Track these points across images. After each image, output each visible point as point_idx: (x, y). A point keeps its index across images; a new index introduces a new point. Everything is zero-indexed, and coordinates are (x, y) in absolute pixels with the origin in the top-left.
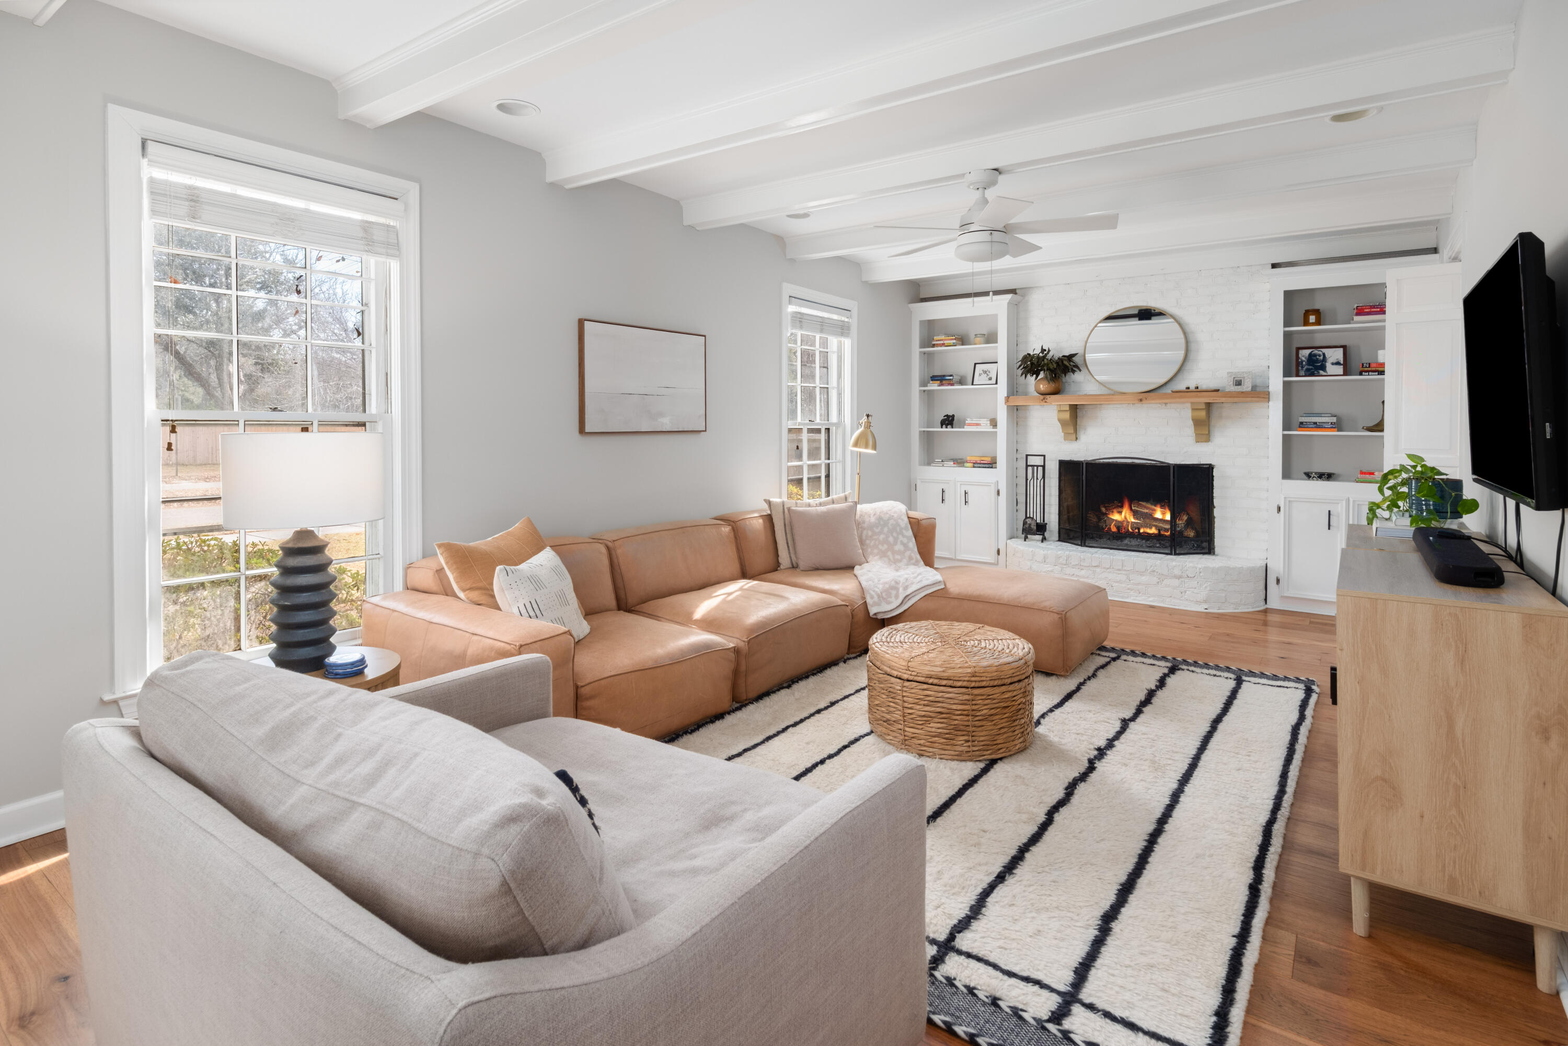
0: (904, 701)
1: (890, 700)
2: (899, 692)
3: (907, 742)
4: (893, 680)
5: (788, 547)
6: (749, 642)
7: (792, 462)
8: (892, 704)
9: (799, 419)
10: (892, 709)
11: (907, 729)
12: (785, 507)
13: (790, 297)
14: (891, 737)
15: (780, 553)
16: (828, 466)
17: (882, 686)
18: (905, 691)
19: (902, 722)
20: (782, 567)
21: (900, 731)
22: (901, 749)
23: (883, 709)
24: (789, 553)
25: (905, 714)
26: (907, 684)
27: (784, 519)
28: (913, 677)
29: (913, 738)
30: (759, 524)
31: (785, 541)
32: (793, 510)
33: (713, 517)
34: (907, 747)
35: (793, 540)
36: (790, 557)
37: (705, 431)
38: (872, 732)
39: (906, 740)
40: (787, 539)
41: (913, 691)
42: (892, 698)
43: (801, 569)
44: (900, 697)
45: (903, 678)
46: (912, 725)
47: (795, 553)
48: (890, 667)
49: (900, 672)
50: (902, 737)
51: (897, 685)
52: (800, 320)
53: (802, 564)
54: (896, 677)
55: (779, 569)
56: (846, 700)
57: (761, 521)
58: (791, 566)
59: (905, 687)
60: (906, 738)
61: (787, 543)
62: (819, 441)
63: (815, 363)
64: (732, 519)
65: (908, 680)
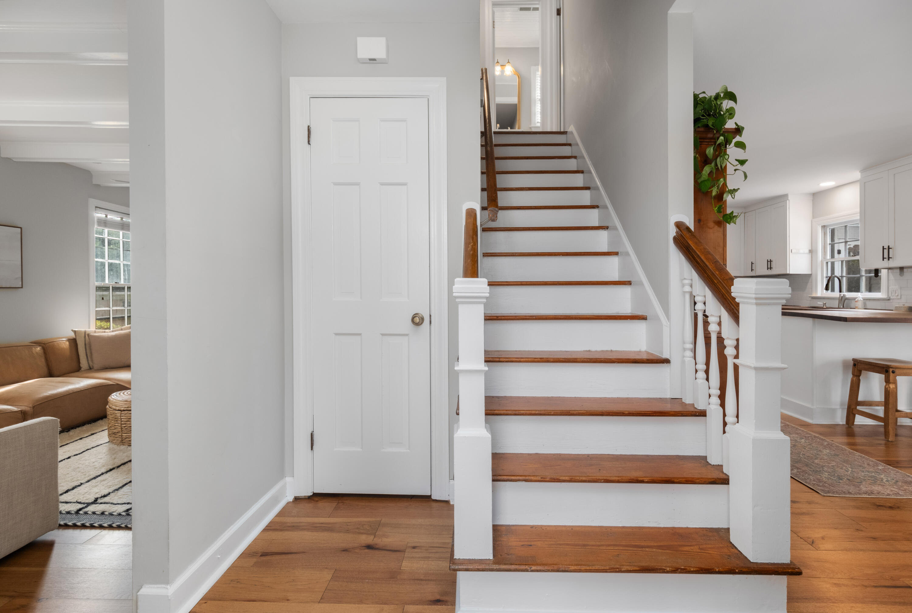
0: (122, 421)
1: (116, 422)
2: (119, 417)
3: (123, 441)
4: (117, 412)
5: (87, 357)
6: (34, 407)
7: (100, 307)
8: (116, 424)
9: (107, 281)
10: (116, 427)
11: (123, 435)
12: (86, 333)
13: (96, 207)
14: (116, 441)
15: (81, 361)
16: (129, 311)
17: (112, 416)
18: (122, 416)
19: (121, 432)
20: (82, 369)
21: (120, 436)
22: (120, 445)
23: (113, 428)
24: (88, 360)
25: (122, 428)
26: (123, 412)
27: (85, 341)
28: (126, 408)
29: (126, 438)
30: (65, 345)
31: (85, 354)
32: (91, 335)
33: (29, 342)
34: (123, 443)
35: (91, 353)
36: (88, 363)
37: (22, 287)
38: (109, 442)
39: (122, 440)
40: (86, 353)
41: (126, 415)
42: (116, 421)
43: (95, 369)
44: (120, 420)
45: (121, 410)
46: (126, 432)
47: (92, 360)
48: (115, 406)
49: (120, 407)
50: (121, 439)
51: (118, 414)
52: (104, 223)
53: (96, 366)
54: (118, 410)
55: (80, 370)
56: (103, 431)
57: (68, 343)
58: (89, 368)
59: (122, 414)
60: (123, 439)
61: (87, 355)
62: (124, 295)
63: (120, 248)
64: (43, 343)
65: (124, 411)
